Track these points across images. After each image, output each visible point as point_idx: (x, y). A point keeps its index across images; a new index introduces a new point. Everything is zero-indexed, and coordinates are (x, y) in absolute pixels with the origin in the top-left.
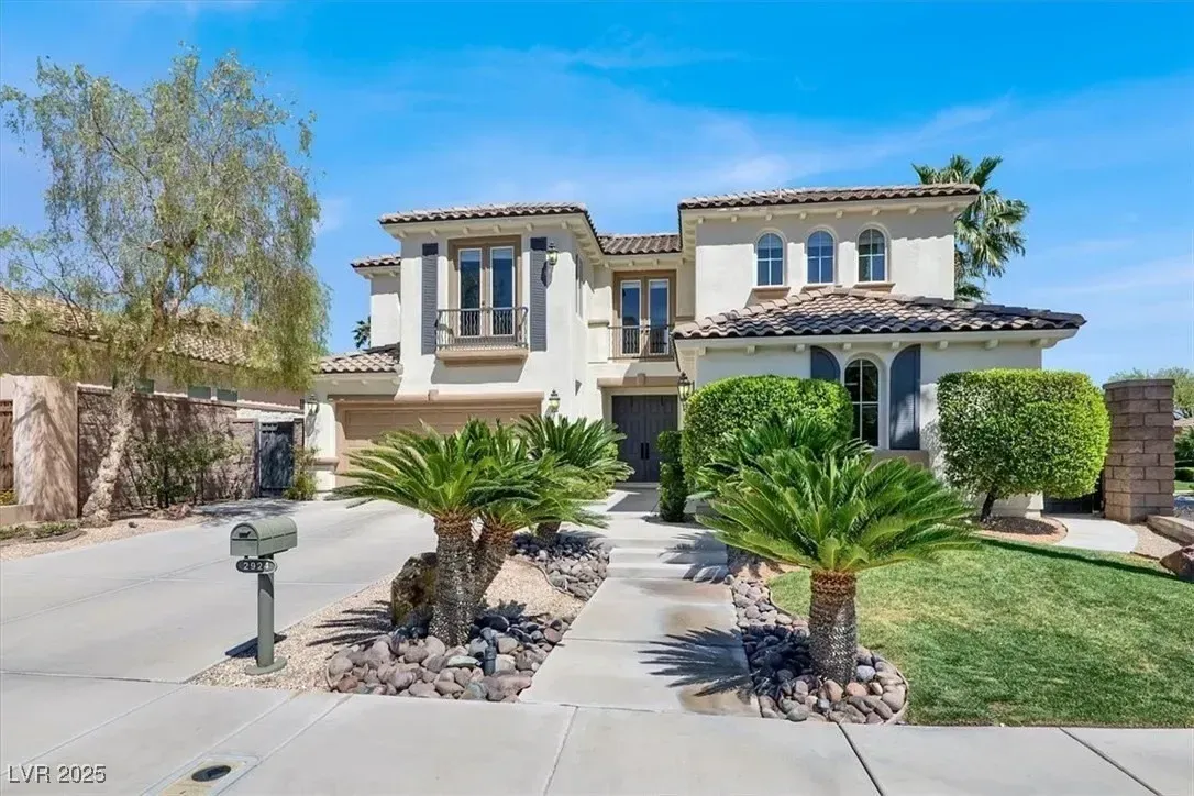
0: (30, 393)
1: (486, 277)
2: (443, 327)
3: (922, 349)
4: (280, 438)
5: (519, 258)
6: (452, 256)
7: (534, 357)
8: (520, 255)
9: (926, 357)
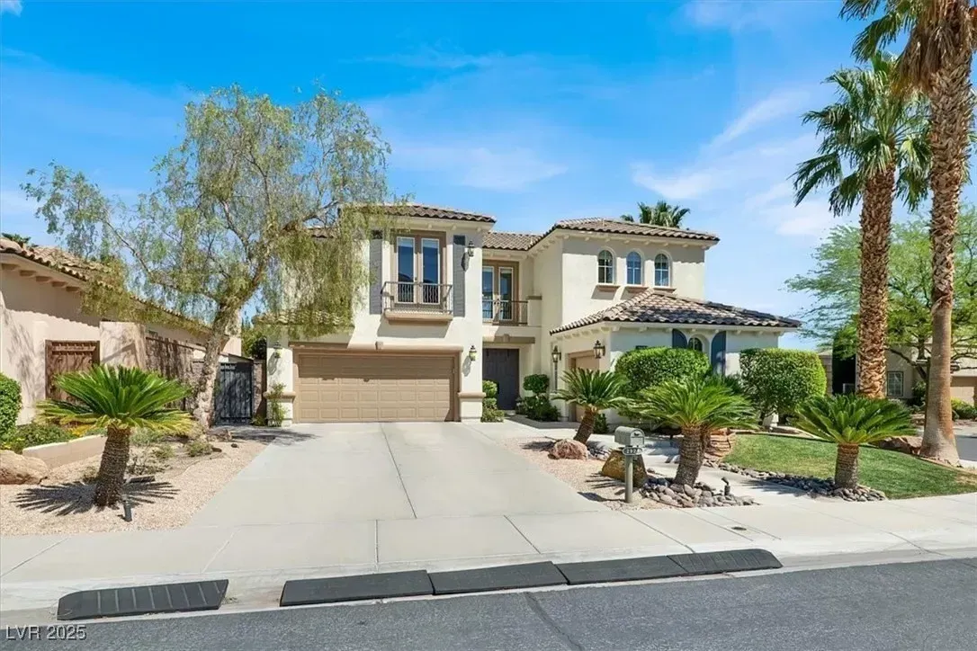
0: (119, 336)
1: (418, 260)
2: (387, 294)
3: (727, 335)
4: (238, 375)
5: (444, 249)
6: (393, 242)
7: (456, 321)
8: (445, 246)
9: (729, 340)
